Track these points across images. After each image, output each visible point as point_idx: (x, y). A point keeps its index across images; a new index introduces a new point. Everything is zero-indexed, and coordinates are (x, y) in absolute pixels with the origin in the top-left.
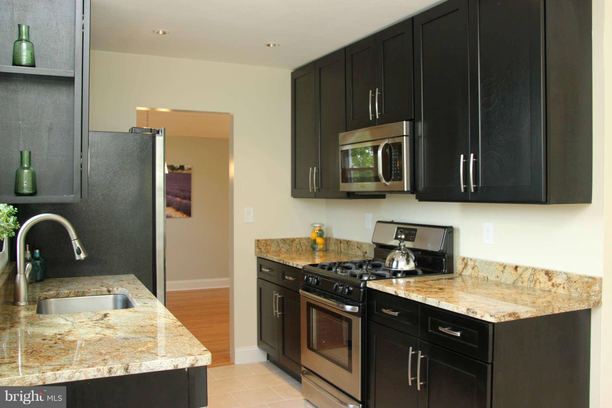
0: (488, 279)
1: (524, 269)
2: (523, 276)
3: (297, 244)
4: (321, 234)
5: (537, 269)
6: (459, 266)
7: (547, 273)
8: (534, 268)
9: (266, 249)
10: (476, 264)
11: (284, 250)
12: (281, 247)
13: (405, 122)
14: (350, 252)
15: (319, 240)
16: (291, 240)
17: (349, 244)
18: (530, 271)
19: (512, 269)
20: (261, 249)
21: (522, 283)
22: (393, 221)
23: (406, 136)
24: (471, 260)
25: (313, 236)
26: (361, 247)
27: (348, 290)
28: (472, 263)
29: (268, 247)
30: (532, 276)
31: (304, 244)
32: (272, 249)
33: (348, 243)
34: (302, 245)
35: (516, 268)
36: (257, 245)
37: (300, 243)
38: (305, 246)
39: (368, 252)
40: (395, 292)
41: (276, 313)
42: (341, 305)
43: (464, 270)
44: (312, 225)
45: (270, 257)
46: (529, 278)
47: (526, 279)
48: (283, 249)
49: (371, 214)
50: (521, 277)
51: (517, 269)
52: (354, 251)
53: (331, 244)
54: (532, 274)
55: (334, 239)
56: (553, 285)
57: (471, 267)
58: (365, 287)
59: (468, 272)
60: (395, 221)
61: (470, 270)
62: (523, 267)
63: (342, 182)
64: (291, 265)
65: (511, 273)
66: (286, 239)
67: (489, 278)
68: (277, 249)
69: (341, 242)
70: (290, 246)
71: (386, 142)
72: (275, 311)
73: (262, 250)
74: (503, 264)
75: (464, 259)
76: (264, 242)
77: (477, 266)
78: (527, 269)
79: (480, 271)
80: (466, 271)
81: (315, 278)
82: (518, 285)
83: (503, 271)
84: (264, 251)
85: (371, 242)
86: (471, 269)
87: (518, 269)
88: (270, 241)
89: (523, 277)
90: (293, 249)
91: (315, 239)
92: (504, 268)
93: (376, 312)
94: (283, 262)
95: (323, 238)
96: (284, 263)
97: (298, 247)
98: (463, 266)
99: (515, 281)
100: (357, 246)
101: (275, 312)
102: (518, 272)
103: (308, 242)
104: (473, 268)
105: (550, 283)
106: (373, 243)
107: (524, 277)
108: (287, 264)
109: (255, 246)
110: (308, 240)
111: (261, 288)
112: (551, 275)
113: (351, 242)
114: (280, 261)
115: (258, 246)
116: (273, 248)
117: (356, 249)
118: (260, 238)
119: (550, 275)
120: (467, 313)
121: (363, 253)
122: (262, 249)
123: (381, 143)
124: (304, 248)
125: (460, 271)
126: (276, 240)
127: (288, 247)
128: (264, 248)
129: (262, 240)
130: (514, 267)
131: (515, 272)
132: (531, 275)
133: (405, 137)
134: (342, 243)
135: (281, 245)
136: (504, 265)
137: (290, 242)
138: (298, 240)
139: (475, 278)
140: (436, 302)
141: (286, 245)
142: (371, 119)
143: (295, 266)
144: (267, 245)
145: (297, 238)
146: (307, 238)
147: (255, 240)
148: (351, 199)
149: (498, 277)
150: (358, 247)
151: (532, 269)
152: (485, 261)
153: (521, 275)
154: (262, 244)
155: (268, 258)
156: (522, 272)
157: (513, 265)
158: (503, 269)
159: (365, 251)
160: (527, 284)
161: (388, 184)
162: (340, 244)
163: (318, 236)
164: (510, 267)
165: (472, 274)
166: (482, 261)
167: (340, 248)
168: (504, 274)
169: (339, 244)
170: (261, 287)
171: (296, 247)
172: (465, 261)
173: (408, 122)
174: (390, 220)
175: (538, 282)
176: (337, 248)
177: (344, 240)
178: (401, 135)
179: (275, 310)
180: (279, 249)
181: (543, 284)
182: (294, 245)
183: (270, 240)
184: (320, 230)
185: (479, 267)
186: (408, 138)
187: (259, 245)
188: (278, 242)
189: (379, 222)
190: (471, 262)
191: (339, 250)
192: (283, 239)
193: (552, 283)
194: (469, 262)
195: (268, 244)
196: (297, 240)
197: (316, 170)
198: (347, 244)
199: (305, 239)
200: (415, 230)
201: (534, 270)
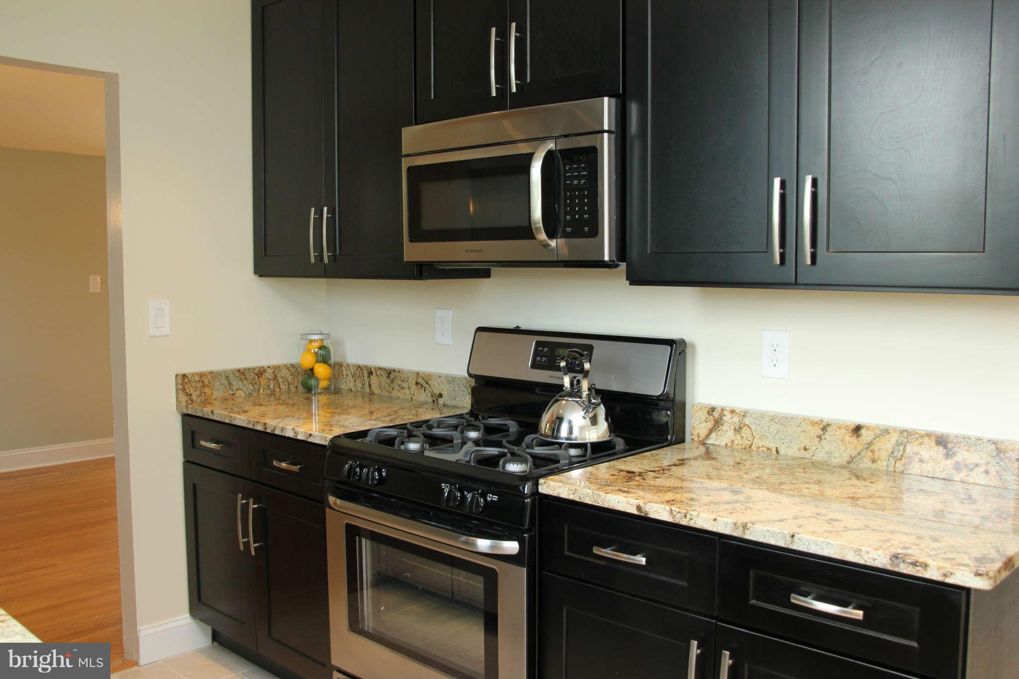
0: (777, 452)
1: (878, 432)
2: (875, 447)
3: (270, 380)
4: (324, 356)
5: (914, 431)
6: (699, 424)
7: (941, 441)
8: (906, 431)
9: (203, 394)
10: (747, 421)
11: (243, 394)
12: (235, 389)
13: (606, 99)
14: (395, 393)
15: (321, 370)
16: (256, 372)
17: (392, 376)
18: (894, 437)
19: (844, 431)
20: (191, 395)
21: (874, 461)
22: (518, 327)
23: (609, 132)
24: (733, 412)
25: (308, 360)
26: (427, 383)
27: (485, 500)
28: (736, 419)
29: (206, 390)
30: (901, 448)
31: (285, 378)
32: (216, 394)
33: (389, 374)
34: (280, 380)
35: (857, 429)
36: (180, 387)
37: (275, 378)
38: (287, 383)
39: (445, 393)
40: (639, 508)
41: (247, 545)
42: (464, 538)
43: (713, 435)
44: (304, 336)
45: (220, 413)
46: (893, 453)
47: (884, 454)
48: (239, 393)
49: (451, 310)
50: (871, 448)
51: (859, 433)
52: (407, 391)
53: (345, 376)
54: (902, 443)
55: (352, 368)
56: (957, 467)
57: (732, 427)
58: (536, 493)
59: (722, 438)
60: (524, 326)
61: (731, 433)
62: (876, 427)
63: (412, 240)
64: (289, 434)
65: (843, 441)
66: (245, 369)
67: (782, 451)
68: (227, 394)
69: (371, 373)
70: (255, 385)
71: (551, 145)
72: (242, 540)
73: (194, 398)
74: (822, 420)
75: (713, 409)
76: (197, 378)
77: (748, 425)
78: (886, 432)
79: (757, 436)
80: (717, 435)
81: (375, 470)
82: (861, 466)
83: (820, 437)
84: (198, 400)
85: (466, 375)
86: (732, 431)
87: (863, 431)
88: (209, 377)
89: (876, 449)
90: (261, 391)
91: (311, 367)
92: (824, 429)
93: (567, 553)
94: (266, 429)
95: (329, 365)
96: (269, 430)
97: (272, 387)
98: (710, 425)
99: (852, 458)
100: (414, 382)
101: (244, 543)
102: (861, 438)
103: (291, 375)
104: (738, 430)
105: (949, 463)
106: (470, 375)
107: (879, 450)
108: (277, 432)
109: (177, 390)
110: (291, 369)
111: (194, 485)
112: (952, 445)
113: (399, 372)
114: (254, 425)
115: (184, 390)
116: (218, 392)
117: (414, 387)
118: (188, 370)
119: (949, 446)
120: (891, 564)
121: (432, 396)
122: (193, 395)
123: (537, 147)
124: (284, 387)
125: (702, 436)
126: (225, 372)
127: (251, 387)
128: (198, 393)
129: (193, 375)
130: (853, 427)
131: (854, 438)
132: (898, 444)
133: (606, 135)
134: (374, 374)
135: (234, 383)
136: (823, 423)
137: (254, 375)
138: (271, 371)
139: (743, 450)
140: (780, 536)
141: (245, 382)
142: (494, 94)
143: (300, 437)
144: (204, 386)
145: (269, 367)
146: (289, 366)
147: (176, 376)
148: (426, 279)
149: (805, 449)
150: (417, 383)
151: (902, 432)
152: (771, 414)
153: (870, 444)
154: (194, 384)
155: (215, 418)
156: (874, 439)
157: (849, 424)
158: (821, 432)
159: (437, 392)
160: (885, 463)
161: (553, 243)
162: (369, 377)
163: (317, 362)
164: (839, 428)
165: (736, 442)
166: (763, 415)
167: (370, 385)
168: (824, 442)
169: (366, 378)
170: (196, 483)
171: (268, 386)
172: (716, 414)
173: (613, 100)
174: (511, 326)
175: (918, 460)
176: (360, 385)
177: (380, 369)
178: (598, 128)
179: (243, 538)
180: (232, 393)
181: (930, 465)
182: (263, 382)
183: (211, 373)
184: (322, 347)
185: (752, 427)
186: (613, 136)
187: (186, 386)
188: (227, 378)
189: (480, 329)
190: (732, 418)
191: (367, 390)
192: (239, 371)
193: (953, 462)
194: (727, 417)
195: (206, 383)
196: (268, 370)
197: (328, 213)
198: (388, 377)
199: (287, 367)
200: (590, 348)
201: (905, 434)
